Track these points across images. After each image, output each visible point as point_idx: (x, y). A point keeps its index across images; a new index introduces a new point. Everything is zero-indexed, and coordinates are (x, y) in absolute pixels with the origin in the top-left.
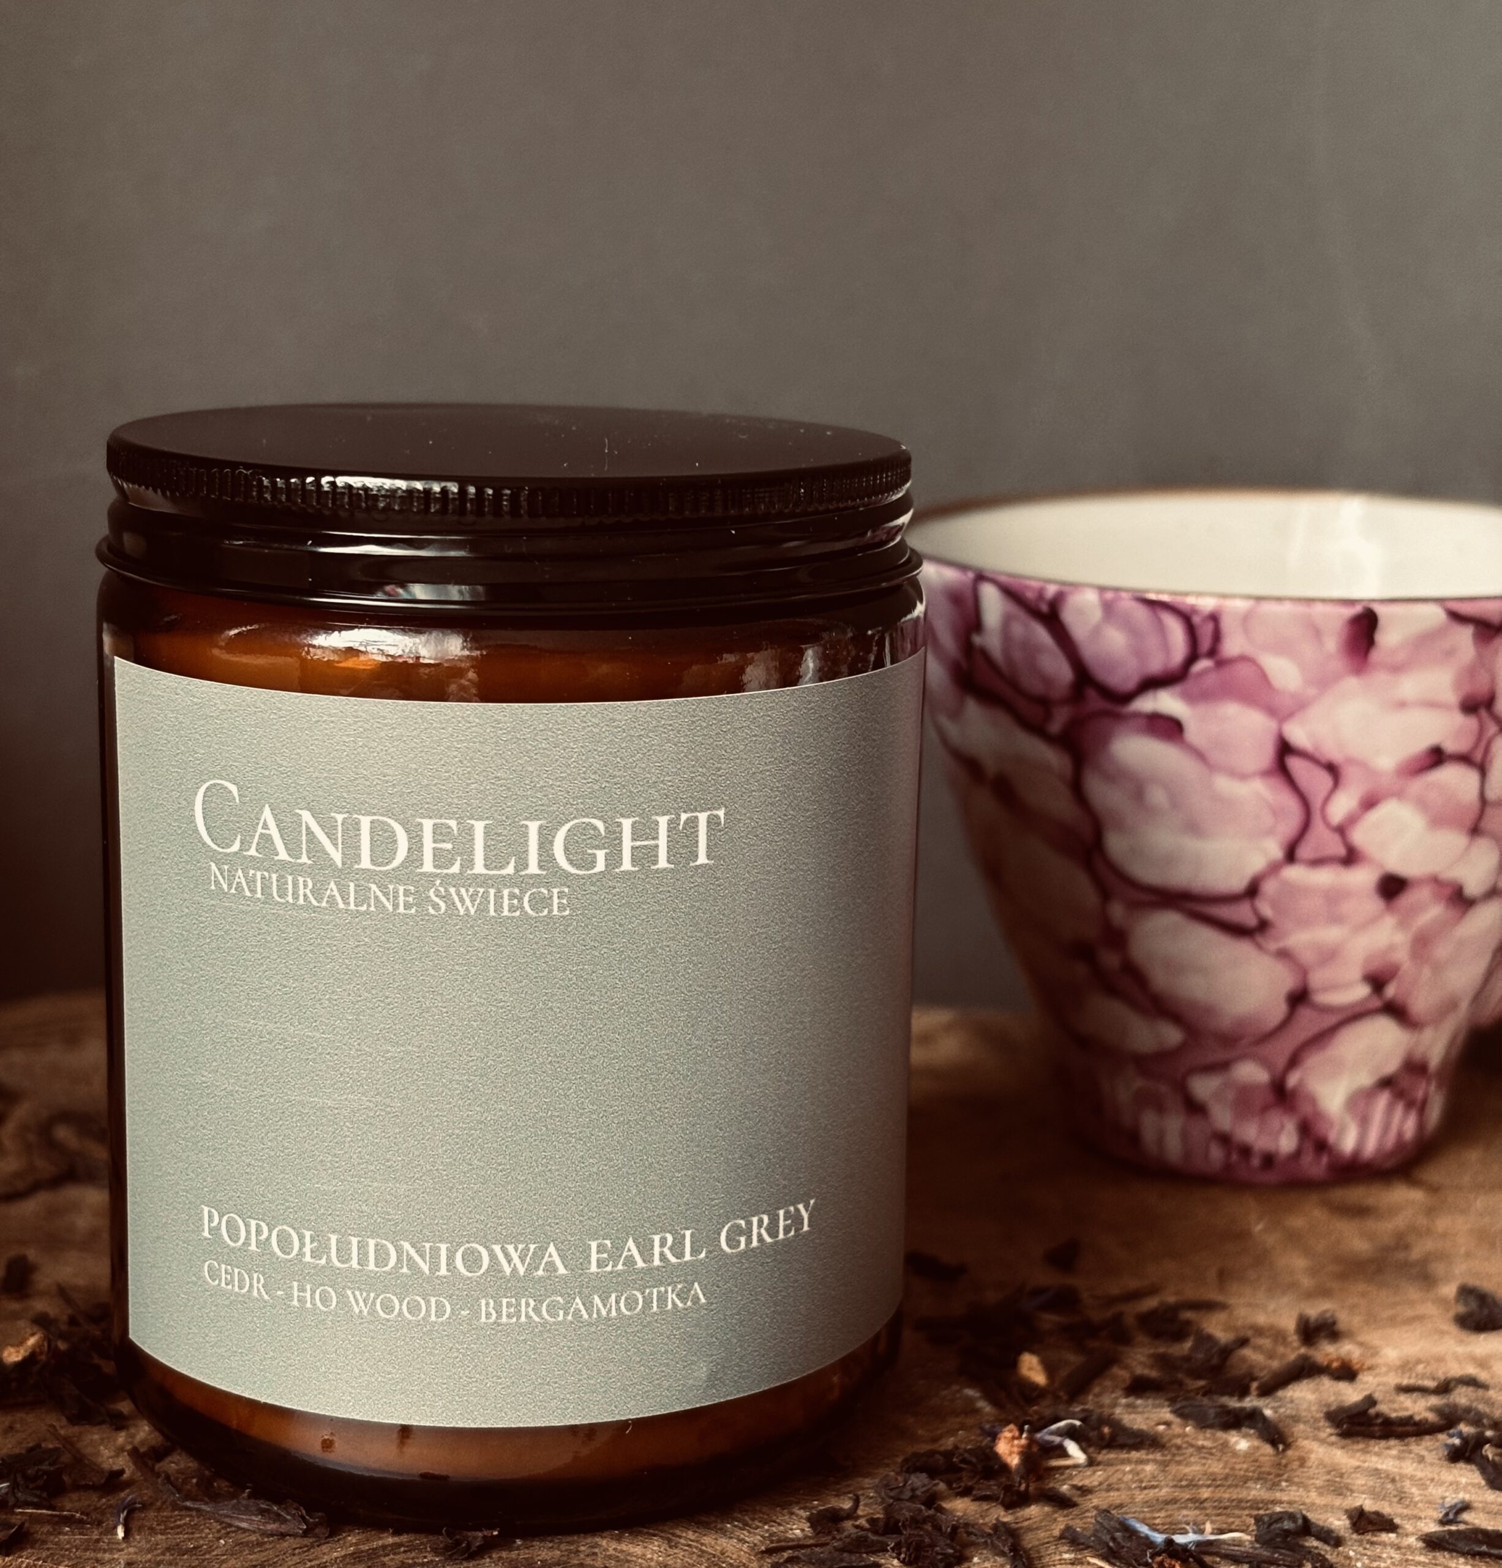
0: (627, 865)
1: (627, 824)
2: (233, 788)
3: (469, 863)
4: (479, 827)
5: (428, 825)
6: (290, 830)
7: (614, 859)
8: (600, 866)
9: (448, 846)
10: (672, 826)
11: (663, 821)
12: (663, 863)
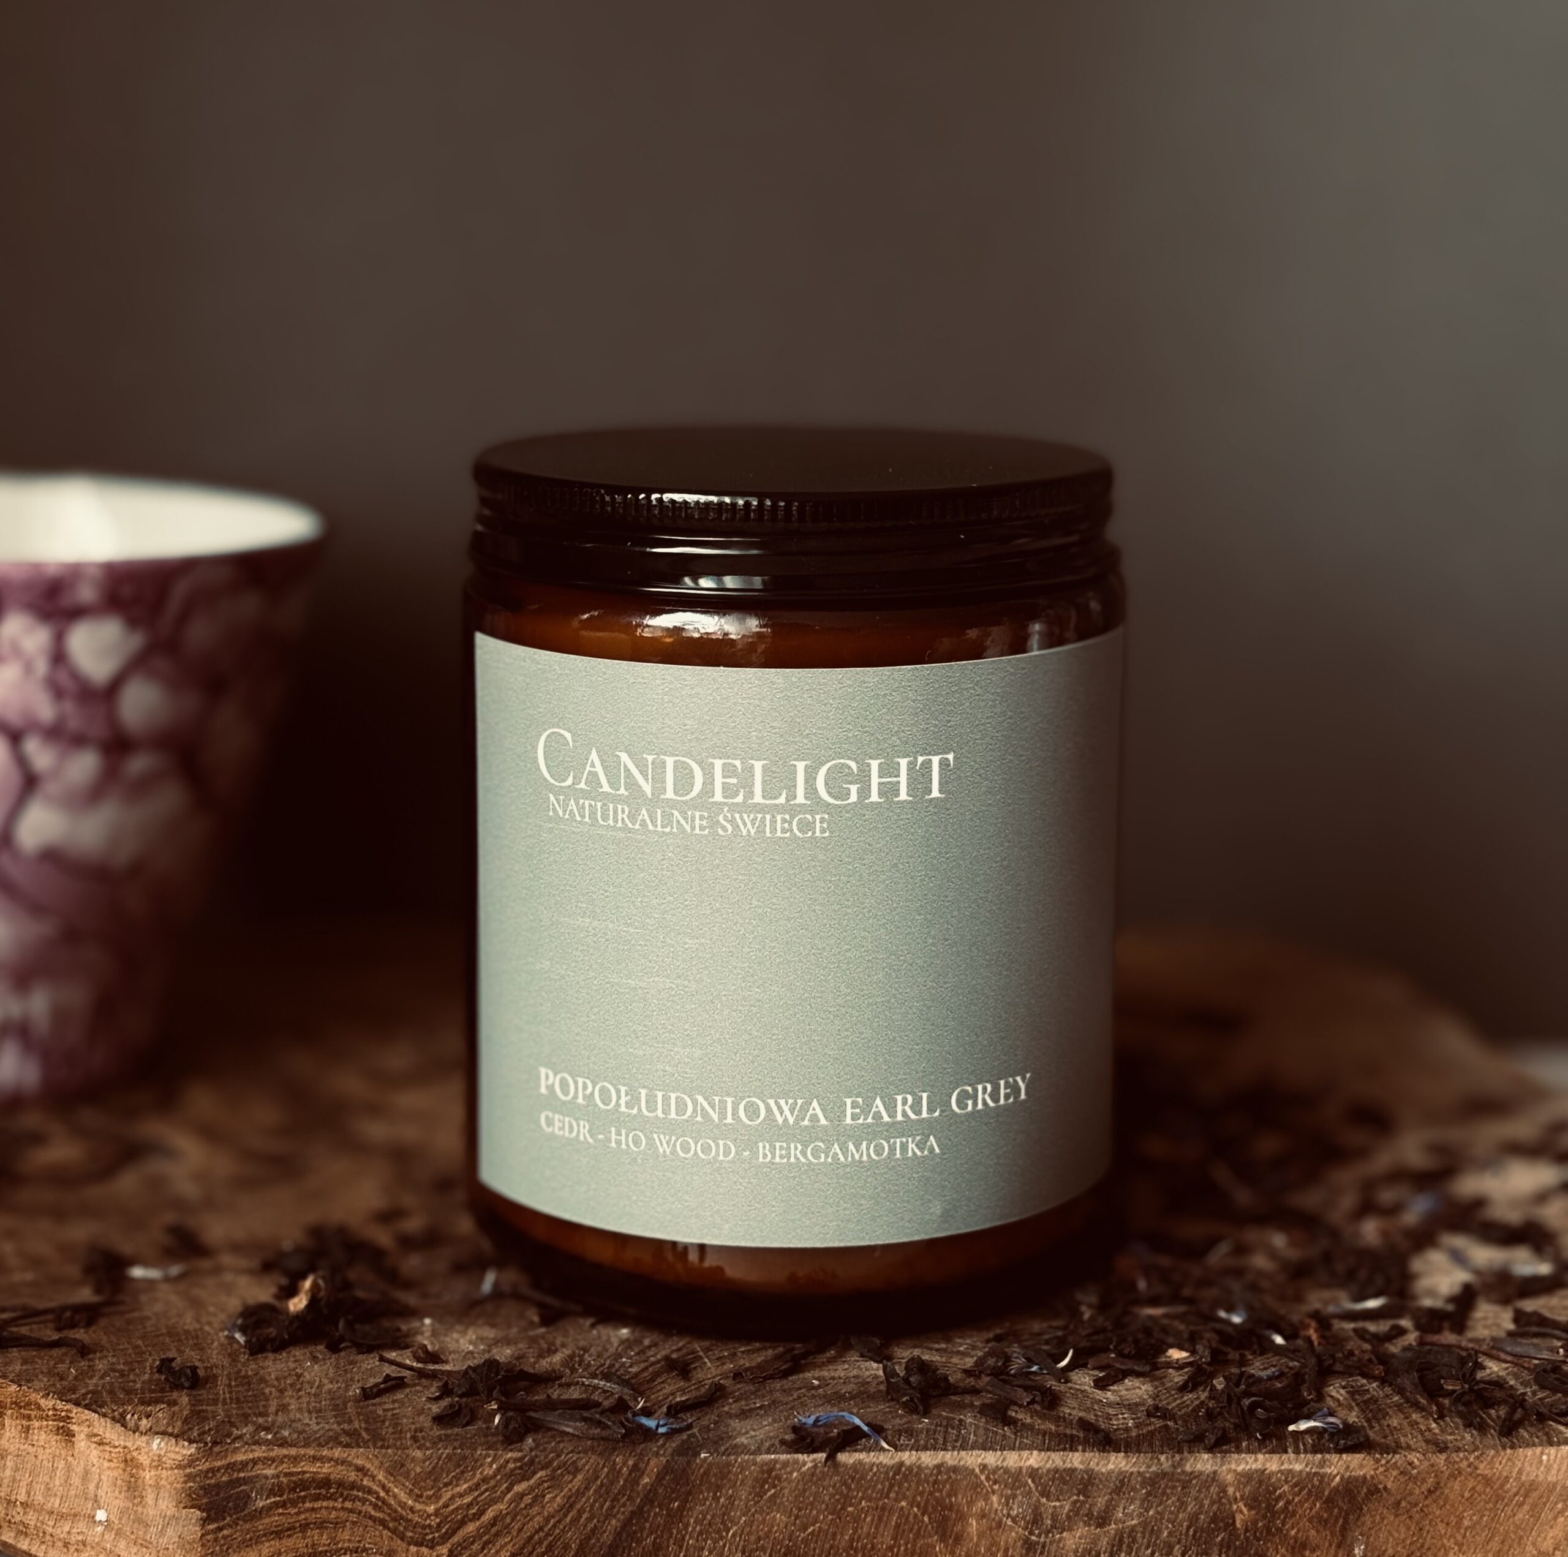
0: (874, 797)
1: (875, 764)
2: (568, 736)
3: (750, 794)
4: (758, 766)
5: (718, 764)
6: (612, 769)
7: (865, 792)
8: (854, 798)
9: (734, 781)
10: (911, 766)
11: (904, 763)
12: (903, 796)
